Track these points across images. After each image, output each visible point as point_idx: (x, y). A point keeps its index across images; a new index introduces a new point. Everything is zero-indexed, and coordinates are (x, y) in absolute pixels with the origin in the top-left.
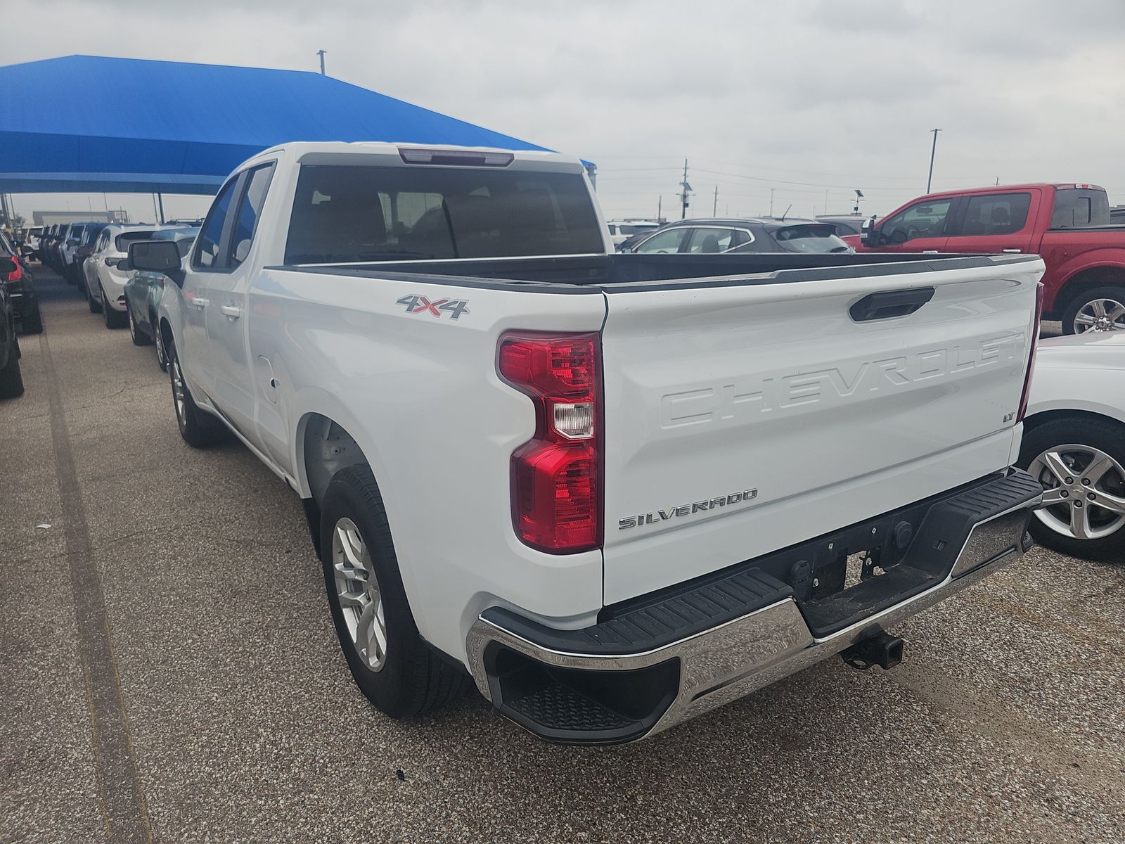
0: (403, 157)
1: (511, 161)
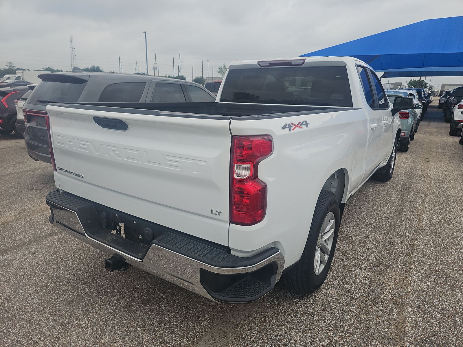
0: (259, 64)
1: (304, 62)
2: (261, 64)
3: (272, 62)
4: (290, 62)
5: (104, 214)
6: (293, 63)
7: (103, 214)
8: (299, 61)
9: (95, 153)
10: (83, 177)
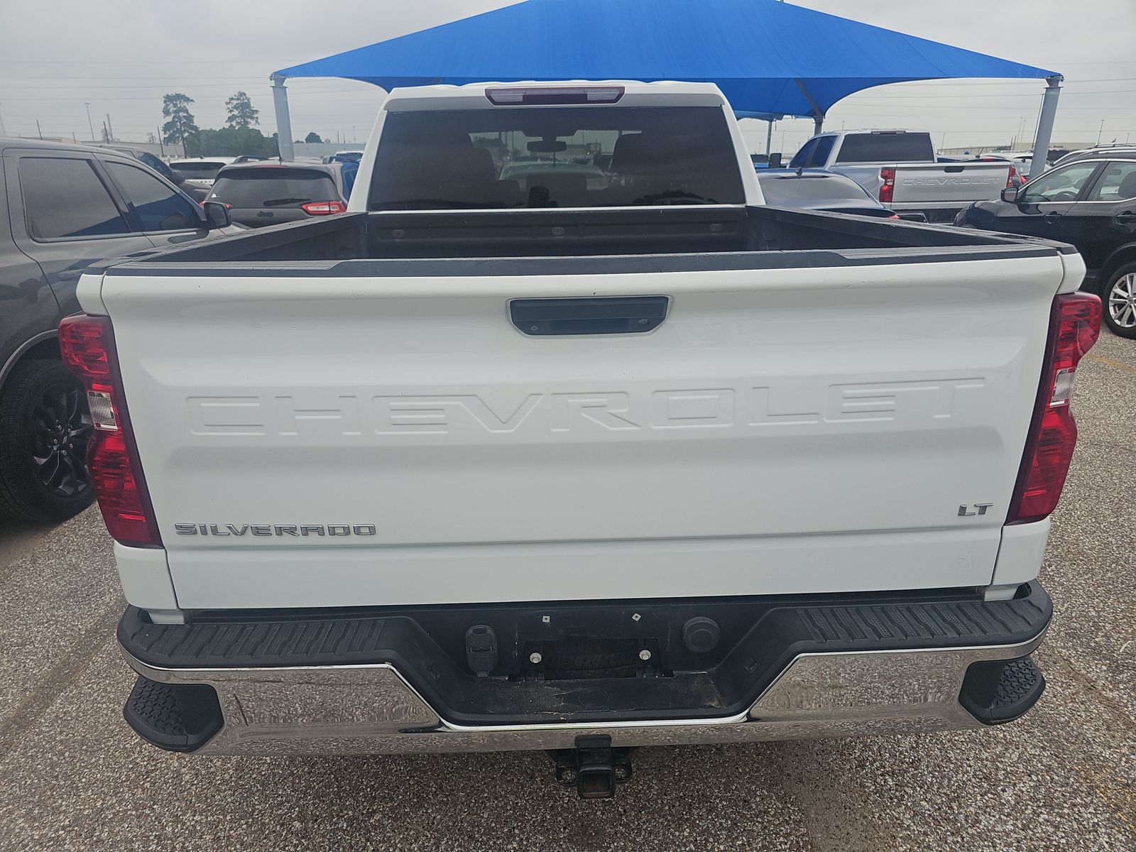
2: (495, 97)
3: (529, 93)
4: (581, 92)
5: (489, 631)
6: (590, 95)
7: (484, 632)
8: (608, 90)
9: (491, 431)
10: (372, 531)
